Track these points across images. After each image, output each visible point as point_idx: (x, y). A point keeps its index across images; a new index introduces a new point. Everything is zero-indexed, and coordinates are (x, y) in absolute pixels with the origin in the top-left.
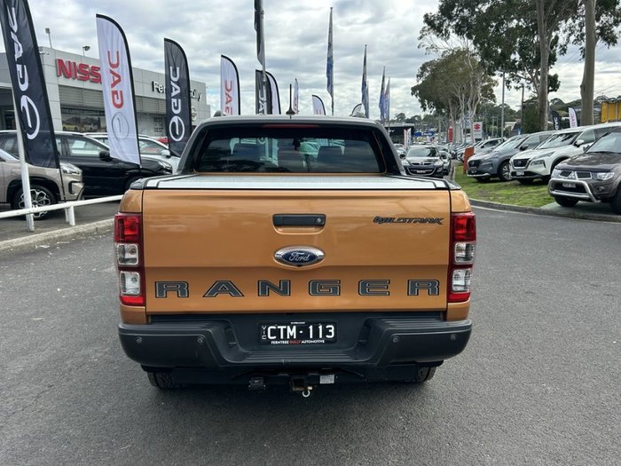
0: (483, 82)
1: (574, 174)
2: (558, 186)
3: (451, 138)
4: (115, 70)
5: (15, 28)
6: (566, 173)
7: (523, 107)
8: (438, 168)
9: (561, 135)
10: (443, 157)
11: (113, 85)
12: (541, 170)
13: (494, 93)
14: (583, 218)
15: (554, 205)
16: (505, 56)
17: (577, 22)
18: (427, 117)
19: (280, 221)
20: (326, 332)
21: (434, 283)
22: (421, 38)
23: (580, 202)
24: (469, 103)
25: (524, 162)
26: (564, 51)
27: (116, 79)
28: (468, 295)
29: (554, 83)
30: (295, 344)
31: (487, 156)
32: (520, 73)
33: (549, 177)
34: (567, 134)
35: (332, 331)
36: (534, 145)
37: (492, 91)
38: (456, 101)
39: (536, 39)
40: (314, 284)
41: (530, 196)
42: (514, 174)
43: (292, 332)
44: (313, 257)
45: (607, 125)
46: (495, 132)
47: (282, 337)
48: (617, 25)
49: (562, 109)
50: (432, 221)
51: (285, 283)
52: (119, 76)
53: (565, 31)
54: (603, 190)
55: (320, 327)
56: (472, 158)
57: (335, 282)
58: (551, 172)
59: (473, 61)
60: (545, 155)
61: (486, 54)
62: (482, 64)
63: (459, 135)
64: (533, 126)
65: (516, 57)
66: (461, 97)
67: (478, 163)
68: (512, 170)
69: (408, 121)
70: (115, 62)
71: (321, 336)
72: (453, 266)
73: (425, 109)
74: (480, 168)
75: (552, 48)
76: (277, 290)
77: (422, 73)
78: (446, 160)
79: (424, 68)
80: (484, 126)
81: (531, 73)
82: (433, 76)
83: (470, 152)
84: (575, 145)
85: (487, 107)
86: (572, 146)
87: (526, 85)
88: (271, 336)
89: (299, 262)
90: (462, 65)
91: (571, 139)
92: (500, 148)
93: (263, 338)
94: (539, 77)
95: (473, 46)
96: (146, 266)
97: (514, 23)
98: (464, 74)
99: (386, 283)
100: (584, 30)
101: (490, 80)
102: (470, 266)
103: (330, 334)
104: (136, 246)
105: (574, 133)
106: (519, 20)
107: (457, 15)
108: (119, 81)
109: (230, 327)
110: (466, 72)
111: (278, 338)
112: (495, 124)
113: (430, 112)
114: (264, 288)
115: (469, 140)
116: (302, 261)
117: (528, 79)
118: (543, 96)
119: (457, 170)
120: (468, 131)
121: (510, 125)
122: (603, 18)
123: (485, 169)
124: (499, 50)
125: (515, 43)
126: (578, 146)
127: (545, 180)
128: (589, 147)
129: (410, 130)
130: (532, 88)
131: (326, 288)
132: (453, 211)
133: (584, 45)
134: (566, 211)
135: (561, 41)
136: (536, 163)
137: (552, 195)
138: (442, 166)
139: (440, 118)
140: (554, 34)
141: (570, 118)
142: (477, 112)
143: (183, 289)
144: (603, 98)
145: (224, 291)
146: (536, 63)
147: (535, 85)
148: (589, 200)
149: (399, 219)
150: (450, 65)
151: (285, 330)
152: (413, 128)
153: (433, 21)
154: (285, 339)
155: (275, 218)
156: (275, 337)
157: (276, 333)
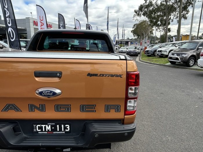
0: (150, 29)
1: (175, 55)
2: (171, 58)
3: (141, 44)
4: (42, 22)
5: (6, 7)
6: (173, 54)
7: (161, 36)
8: (137, 52)
9: (171, 44)
10: (138, 49)
11: (41, 26)
12: (166, 53)
13: (153, 33)
14: (178, 68)
15: (169, 64)
16: (156, 22)
17: (176, 13)
18: (135, 39)
19: (38, 74)
20: (65, 128)
21: (118, 106)
22: (134, 17)
23: (177, 63)
24: (146, 35)
25: (161, 51)
26: (172, 21)
27: (42, 24)
28: (135, 111)
29: (169, 30)
30: (50, 135)
31: (150, 49)
32: (160, 27)
33: (168, 55)
34: (173, 43)
35: (68, 128)
36: (164, 47)
37: (152, 32)
38: (143, 34)
39: (165, 18)
40: (58, 106)
41: (162, 61)
42: (158, 54)
43: (49, 128)
44: (54, 94)
45: (184, 41)
46: (153, 43)
47: (44, 130)
48: (187, 14)
49: (171, 37)
50: (117, 76)
51: (42, 106)
52: (43, 24)
53: (173, 15)
54: (184, 60)
55: (63, 126)
56: (146, 50)
57: (68, 105)
58: (169, 54)
59: (148, 24)
60: (167, 49)
61: (151, 21)
62: (150, 24)
63: (143, 43)
64: (164, 41)
65: (159, 23)
66: (144, 33)
67: (148, 51)
68: (157, 53)
69: (130, 40)
70: (42, 19)
71: (63, 130)
72: (127, 98)
73: (134, 37)
74: (148, 53)
75: (169, 20)
76: (38, 109)
77: (134, 27)
78: (139, 50)
80: (150, 41)
81: (163, 27)
82: (137, 28)
83: (146, 48)
84: (175, 46)
85: (151, 36)
86: (174, 47)
87: (162, 30)
88: (38, 129)
89: (47, 96)
90: (145, 25)
91: (174, 45)
92: (154, 47)
93: (35, 130)
94: (165, 28)
95: (148, 20)
97: (159, 14)
98: (145, 27)
99: (93, 106)
100: (178, 15)
101: (152, 29)
102: (136, 98)
103: (67, 129)
105: (175, 43)
106: (160, 13)
107: (143, 10)
108: (43, 25)
109: (18, 125)
110: (146, 27)
111: (42, 131)
112: (153, 41)
113: (136, 37)
114: (32, 108)
115: (146, 45)
116: (49, 95)
117: (162, 29)
118: (166, 33)
119: (142, 53)
120: (146, 43)
121: (157, 41)
122: (184, 12)
123: (150, 53)
124: (155, 21)
125: (159, 19)
126: (176, 47)
127: (167, 56)
128: (180, 47)
129: (130, 42)
131: (63, 108)
132: (128, 71)
133: (178, 19)
134: (172, 65)
135: (172, 18)
136: (164, 51)
137: (169, 61)
138: (138, 52)
139: (138, 39)
140: (170, 16)
141: (173, 40)
142: (148, 38)
144: (182, 35)
145: (11, 109)
146: (165, 25)
147: (164, 30)
148: (180, 62)
149: (100, 75)
150: (141, 25)
151: (45, 127)
152: (131, 41)
153: (137, 12)
154: (46, 131)
155: (35, 73)
156: (40, 130)
157: (40, 128)
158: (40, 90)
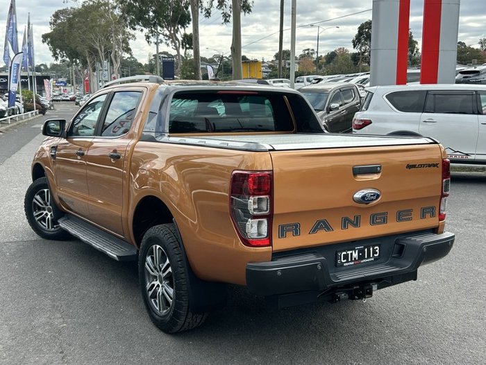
13: (130, 47)
19: (357, 171)
20: (375, 252)
26: (208, 13)
30: (358, 265)
32: (158, 29)
35: (378, 251)
37: (127, 44)
40: (374, 216)
43: (355, 255)
47: (350, 260)
50: (434, 165)
51: (357, 218)
55: (371, 249)
57: (384, 213)
59: (114, 15)
66: (100, 48)
71: (371, 256)
72: (442, 196)
73: (57, 58)
76: (352, 224)
77: (55, 21)
79: (57, 16)
87: (164, 41)
88: (344, 259)
89: (370, 201)
93: (339, 261)
96: (275, 213)
98: (106, 26)
99: (410, 212)
103: (376, 253)
104: (267, 196)
111: (348, 261)
114: (346, 223)
117: (167, 36)
130: (170, 44)
131: (380, 218)
132: (443, 158)
135: (206, 5)
143: (296, 230)
145: (322, 228)
149: (419, 165)
151: (352, 254)
154: (352, 261)
155: (354, 169)
156: (345, 261)
157: (346, 257)
158: (358, 195)
